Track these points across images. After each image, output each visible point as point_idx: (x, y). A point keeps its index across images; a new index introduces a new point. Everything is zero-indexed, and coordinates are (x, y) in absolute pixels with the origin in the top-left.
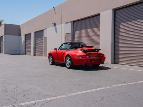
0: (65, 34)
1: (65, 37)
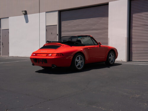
0: (46, 26)
1: (46, 30)
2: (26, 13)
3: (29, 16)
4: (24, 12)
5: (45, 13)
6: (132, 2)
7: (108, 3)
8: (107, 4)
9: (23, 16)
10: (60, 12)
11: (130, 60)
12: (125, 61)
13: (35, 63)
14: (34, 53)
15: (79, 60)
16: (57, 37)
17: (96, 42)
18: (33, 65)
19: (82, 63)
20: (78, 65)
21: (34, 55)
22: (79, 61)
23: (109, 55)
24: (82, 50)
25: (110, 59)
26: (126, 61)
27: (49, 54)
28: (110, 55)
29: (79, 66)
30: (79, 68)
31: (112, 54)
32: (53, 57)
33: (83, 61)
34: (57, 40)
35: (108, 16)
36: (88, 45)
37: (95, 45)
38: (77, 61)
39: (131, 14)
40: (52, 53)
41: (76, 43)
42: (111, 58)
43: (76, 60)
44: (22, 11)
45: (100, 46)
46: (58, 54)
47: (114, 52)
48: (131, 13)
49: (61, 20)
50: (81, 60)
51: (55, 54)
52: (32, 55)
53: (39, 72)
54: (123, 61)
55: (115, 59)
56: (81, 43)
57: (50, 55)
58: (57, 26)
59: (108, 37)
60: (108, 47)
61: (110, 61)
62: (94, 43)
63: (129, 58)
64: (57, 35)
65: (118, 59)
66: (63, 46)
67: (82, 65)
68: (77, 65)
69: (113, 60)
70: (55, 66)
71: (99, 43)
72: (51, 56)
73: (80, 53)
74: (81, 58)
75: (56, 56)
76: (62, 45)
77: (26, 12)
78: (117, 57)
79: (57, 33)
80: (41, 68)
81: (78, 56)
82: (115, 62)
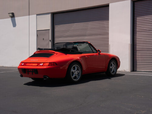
0: (37, 31)
1: (37, 35)
2: (13, 16)
3: (16, 18)
4: (11, 15)
5: (36, 15)
6: (135, 4)
7: (109, 4)
8: (108, 6)
9: (10, 19)
10: (54, 15)
11: (135, 70)
12: (128, 71)
13: (23, 74)
14: (23, 63)
15: (75, 70)
16: (50, 43)
17: (95, 49)
18: (22, 76)
19: (78, 74)
20: (74, 76)
21: (23, 64)
22: (75, 72)
23: (110, 64)
24: (78, 59)
25: (111, 69)
26: (130, 71)
27: (40, 63)
28: (112, 65)
29: (75, 78)
30: (75, 80)
31: (113, 63)
32: (45, 67)
33: (79, 71)
34: (49, 47)
35: (109, 20)
36: (86, 52)
37: (93, 52)
38: (74, 71)
39: (135, 18)
40: (44, 62)
41: (72, 51)
42: (113, 67)
43: (72, 70)
44: (9, 13)
45: (99, 54)
46: (50, 64)
47: (115, 61)
48: (135, 16)
49: (54, 23)
50: (78, 70)
51: (47, 64)
52: (21, 65)
53: (29, 84)
54: (127, 71)
55: (117, 69)
56: (78, 50)
57: (42, 64)
58: (50, 31)
59: (109, 44)
60: (109, 54)
61: (111, 71)
62: (92, 50)
63: (134, 68)
64: (50, 41)
65: (120, 69)
66: (57, 54)
67: (79, 76)
68: (72, 76)
69: (114, 70)
70: (47, 77)
71: (98, 50)
72: (43, 66)
73: (77, 62)
74: (77, 68)
75: (48, 66)
76: (55, 53)
77: (13, 14)
78: (119, 67)
79: (50, 39)
80: (31, 80)
81: (74, 66)
82: (117, 72)
